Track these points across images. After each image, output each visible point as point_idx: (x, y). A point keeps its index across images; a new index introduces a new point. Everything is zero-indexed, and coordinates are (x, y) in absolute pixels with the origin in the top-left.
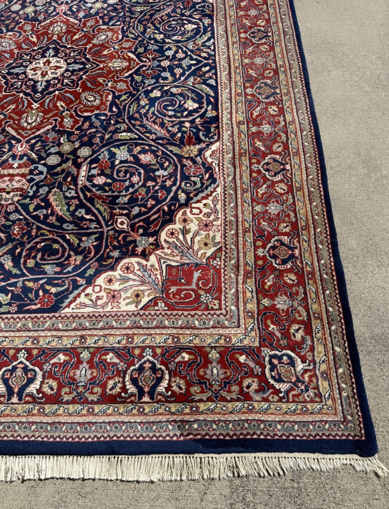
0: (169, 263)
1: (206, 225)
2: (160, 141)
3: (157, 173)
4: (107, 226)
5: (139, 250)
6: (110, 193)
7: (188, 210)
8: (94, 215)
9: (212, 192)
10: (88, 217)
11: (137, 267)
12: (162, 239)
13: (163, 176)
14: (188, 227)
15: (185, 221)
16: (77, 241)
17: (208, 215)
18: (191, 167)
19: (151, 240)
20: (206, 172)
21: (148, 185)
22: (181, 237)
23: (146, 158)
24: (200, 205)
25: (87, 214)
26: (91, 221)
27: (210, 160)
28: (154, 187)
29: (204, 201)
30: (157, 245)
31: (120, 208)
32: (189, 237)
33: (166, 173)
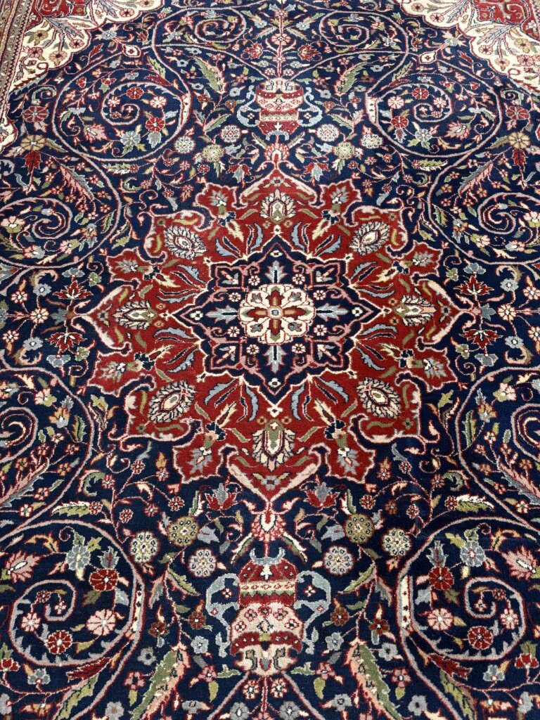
0: (82, 17)
1: (35, 52)
2: (74, 159)
3: (83, 110)
4: (150, 50)
5: (115, 28)
6: (148, 84)
7: (52, 66)
8: (166, 61)
9: (21, 85)
10: (173, 59)
11: (117, 13)
12: (86, 37)
13: (75, 106)
14: (57, 49)
15: (58, 56)
16: (186, 36)
17: (31, 63)
18: (37, 119)
19: (99, 37)
20: (20, 111)
21: (98, 94)
22: (67, 41)
23: (97, 132)
24: (39, 72)
25: (175, 61)
26: (171, 54)
27: (10, 129)
28: (90, 92)
29: (33, 76)
30: (95, 32)
31: (134, 66)
32: (57, 41)
33: (72, 110)
